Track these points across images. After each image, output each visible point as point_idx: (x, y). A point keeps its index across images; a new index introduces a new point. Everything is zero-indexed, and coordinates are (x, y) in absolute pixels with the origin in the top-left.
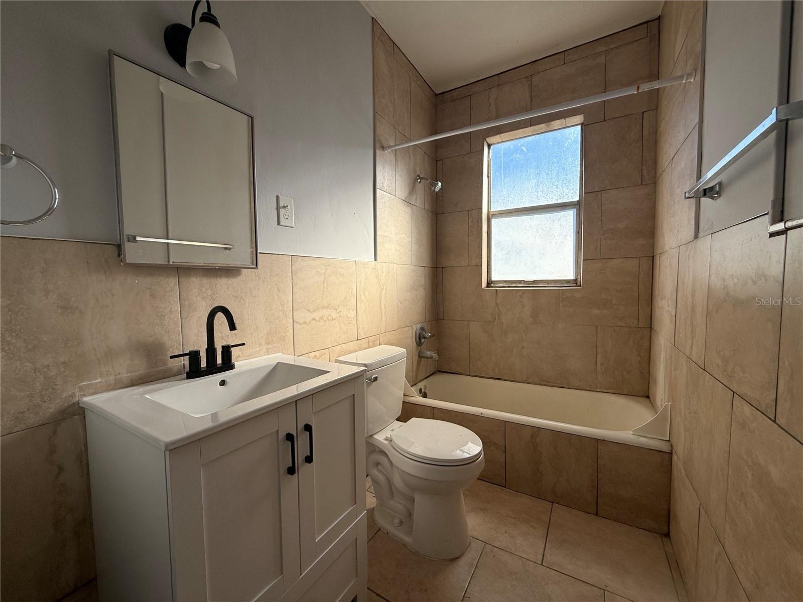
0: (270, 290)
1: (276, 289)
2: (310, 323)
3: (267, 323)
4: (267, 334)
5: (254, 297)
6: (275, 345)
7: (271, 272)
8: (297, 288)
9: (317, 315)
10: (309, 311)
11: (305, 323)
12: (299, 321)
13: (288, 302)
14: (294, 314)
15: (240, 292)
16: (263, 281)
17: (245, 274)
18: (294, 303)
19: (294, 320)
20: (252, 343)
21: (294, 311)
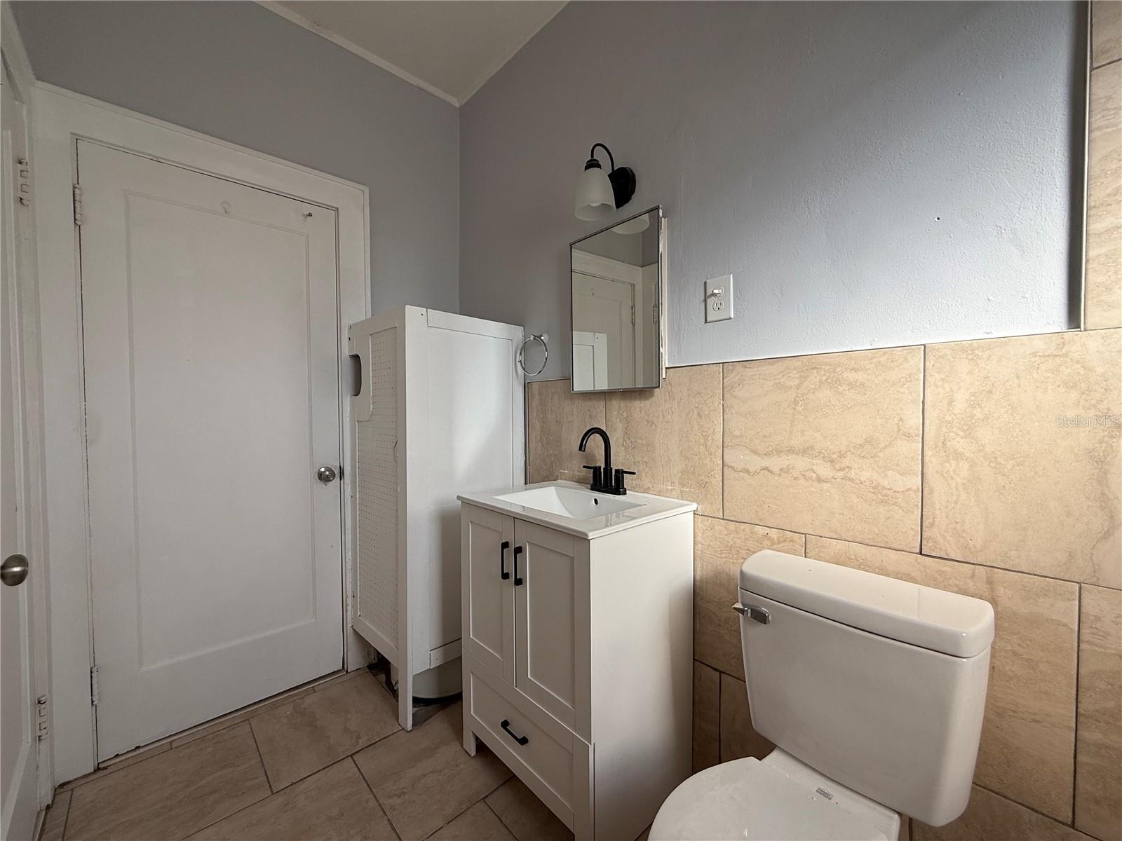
0: (688, 414)
1: (696, 413)
2: (756, 473)
3: (683, 459)
4: (682, 472)
5: (667, 422)
6: (692, 490)
7: (689, 390)
8: (732, 413)
9: (775, 463)
10: (755, 452)
11: (747, 471)
12: (735, 465)
13: (714, 433)
14: (725, 453)
15: (651, 415)
16: (679, 403)
17: (657, 395)
18: (725, 436)
19: (725, 464)
20: (663, 478)
21: (725, 449)
